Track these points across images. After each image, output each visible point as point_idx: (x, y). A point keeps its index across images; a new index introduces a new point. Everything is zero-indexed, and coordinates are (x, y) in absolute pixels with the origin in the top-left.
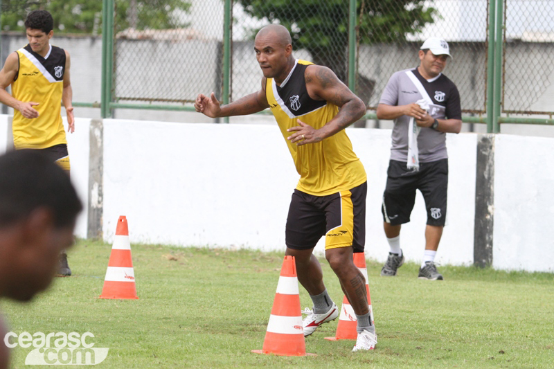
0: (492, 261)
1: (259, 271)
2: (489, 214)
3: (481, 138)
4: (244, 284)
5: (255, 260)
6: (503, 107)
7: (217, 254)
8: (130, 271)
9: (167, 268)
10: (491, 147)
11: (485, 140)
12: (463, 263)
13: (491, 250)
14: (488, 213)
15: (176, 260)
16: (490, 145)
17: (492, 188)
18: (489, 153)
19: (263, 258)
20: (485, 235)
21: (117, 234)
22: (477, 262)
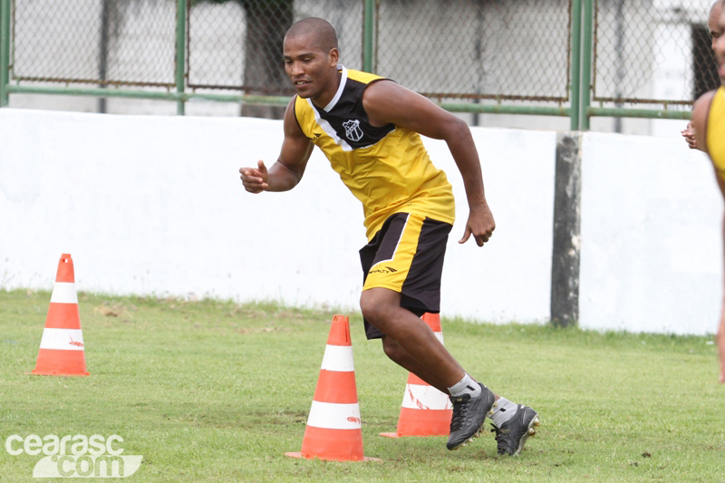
0: (577, 317)
1: (242, 332)
2: (574, 248)
3: (562, 137)
4: (229, 352)
5: (229, 316)
6: (594, 92)
7: (173, 306)
8: (77, 335)
9: (107, 327)
10: (576, 151)
11: (567, 140)
12: (536, 320)
13: (576, 301)
14: (572, 247)
15: (115, 316)
16: (575, 147)
17: (577, 210)
18: (574, 160)
19: (239, 312)
20: (568, 279)
21: (57, 280)
22: (556, 319)
